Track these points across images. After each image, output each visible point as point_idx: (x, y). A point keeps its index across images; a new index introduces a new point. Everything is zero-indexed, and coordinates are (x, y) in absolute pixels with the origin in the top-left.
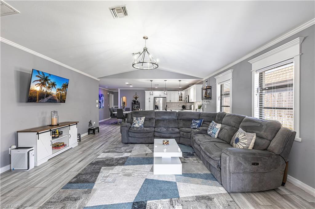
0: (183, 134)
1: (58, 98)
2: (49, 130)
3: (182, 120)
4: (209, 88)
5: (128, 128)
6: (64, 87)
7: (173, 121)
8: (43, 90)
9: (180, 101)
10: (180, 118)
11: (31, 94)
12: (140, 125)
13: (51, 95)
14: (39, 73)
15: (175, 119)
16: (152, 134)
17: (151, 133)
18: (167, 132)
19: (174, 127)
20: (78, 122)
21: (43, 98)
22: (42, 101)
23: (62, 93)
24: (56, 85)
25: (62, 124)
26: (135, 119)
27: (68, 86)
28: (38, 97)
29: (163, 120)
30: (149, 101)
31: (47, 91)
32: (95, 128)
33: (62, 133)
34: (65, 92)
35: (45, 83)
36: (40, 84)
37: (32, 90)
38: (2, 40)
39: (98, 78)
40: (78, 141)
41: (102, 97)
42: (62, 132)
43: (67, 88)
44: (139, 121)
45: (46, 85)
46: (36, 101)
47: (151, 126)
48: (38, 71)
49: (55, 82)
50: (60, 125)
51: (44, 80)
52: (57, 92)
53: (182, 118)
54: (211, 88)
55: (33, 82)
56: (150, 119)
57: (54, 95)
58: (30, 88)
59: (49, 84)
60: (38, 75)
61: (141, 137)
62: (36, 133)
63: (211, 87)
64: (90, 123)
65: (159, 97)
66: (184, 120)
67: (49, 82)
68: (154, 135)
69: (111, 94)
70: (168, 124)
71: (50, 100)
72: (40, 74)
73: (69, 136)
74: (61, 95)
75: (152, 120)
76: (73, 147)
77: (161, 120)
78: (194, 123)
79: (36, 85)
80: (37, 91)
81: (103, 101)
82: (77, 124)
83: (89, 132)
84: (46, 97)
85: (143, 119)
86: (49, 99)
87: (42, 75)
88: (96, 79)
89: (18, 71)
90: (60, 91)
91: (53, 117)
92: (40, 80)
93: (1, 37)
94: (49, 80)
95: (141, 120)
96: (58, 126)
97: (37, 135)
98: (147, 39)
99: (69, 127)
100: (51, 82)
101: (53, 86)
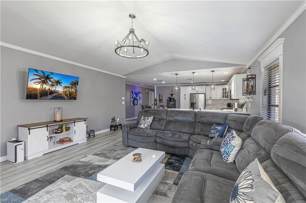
0: (192, 145)
1: (66, 95)
2: (46, 126)
3: (200, 124)
4: (252, 78)
5: (129, 129)
6: (72, 84)
7: (188, 123)
8: (45, 88)
9: (223, 97)
10: (198, 121)
11: (29, 92)
12: (146, 125)
13: (56, 92)
14: (37, 72)
15: (191, 121)
16: (153, 139)
17: (153, 137)
18: (171, 139)
19: (188, 132)
20: (87, 119)
21: (47, 95)
22: (45, 98)
23: (70, 90)
24: (62, 83)
25: (66, 120)
26: (143, 118)
27: (78, 83)
28: (39, 95)
29: (176, 122)
30: (185, 98)
31: (51, 89)
32: (118, 125)
33: (70, 129)
34: (75, 90)
35: (47, 81)
36: (41, 82)
37: (30, 88)
38: (2, 44)
39: (124, 76)
40: (87, 138)
41: (139, 94)
42: (70, 127)
43: (78, 85)
44: (145, 121)
45: (48, 83)
46: (38, 98)
47: (159, 128)
48: (36, 70)
49: (60, 80)
50: (63, 121)
51: (45, 78)
52: (64, 90)
53: (201, 121)
54: (255, 78)
55: (31, 80)
56: (160, 120)
57: (60, 92)
58: (28, 86)
59: (52, 82)
60: (36, 73)
61: (141, 141)
62: (28, 128)
63: (255, 75)
64: (113, 120)
65: (195, 94)
66: (202, 123)
67: (52, 80)
68: (155, 141)
69: (151, 92)
70: (181, 127)
71: (56, 97)
72: (39, 73)
73: (74, 132)
74: (69, 92)
75: (162, 120)
76: (79, 143)
77: (173, 121)
78: (214, 130)
79: (34, 83)
80: (37, 89)
81: (140, 98)
82: (85, 120)
83: (111, 128)
84: (49, 94)
85: (151, 119)
86: (54, 96)
87: (42, 74)
88: (122, 76)
89: (20, 71)
90: (68, 89)
91: (56, 113)
92: (39, 79)
93: (1, 41)
94: (52, 78)
95: (148, 120)
96: (61, 122)
97: (28, 131)
98: (134, 17)
99: (74, 123)
100: (54, 80)
101: (57, 84)
